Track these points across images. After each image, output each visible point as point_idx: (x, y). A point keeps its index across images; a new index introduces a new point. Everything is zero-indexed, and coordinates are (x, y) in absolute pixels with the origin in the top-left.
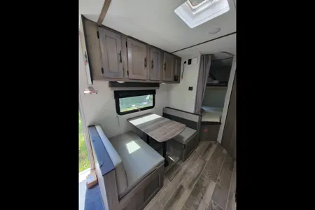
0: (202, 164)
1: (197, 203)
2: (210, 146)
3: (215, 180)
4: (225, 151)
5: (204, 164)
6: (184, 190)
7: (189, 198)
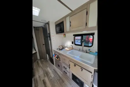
0: (41, 68)
1: (50, 76)
2: (38, 62)
3: (48, 67)
4: (43, 60)
5: (42, 68)
6: (45, 79)
7: (48, 78)
